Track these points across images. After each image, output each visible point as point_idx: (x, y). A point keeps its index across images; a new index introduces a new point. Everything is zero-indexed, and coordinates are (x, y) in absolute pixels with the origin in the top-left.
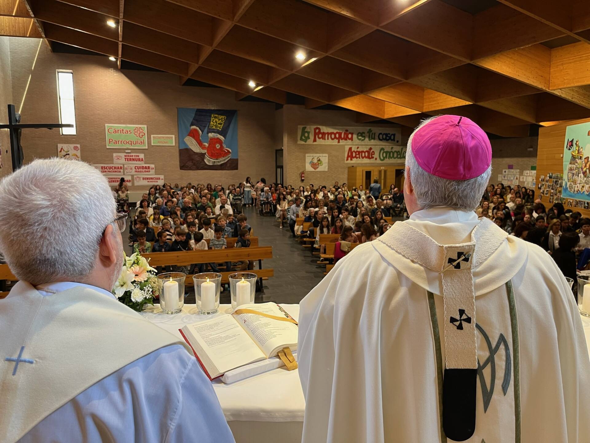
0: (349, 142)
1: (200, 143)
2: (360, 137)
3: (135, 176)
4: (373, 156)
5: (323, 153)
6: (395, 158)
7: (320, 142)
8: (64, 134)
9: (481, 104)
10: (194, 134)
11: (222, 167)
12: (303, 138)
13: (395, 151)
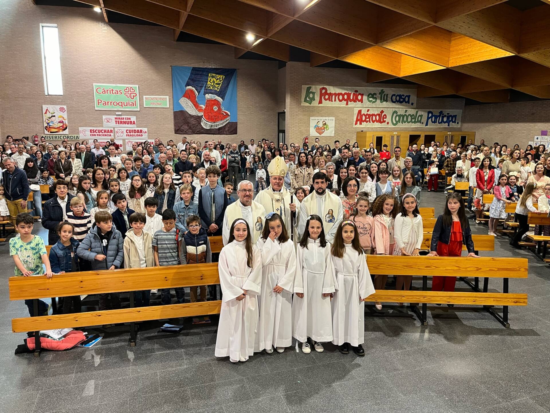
0: (359, 104)
1: (196, 105)
2: (371, 99)
3: (126, 141)
4: (385, 120)
5: (328, 116)
6: (408, 122)
7: (326, 103)
8: (50, 94)
9: (525, 56)
10: (189, 95)
11: (219, 131)
12: (308, 99)
13: (410, 115)
